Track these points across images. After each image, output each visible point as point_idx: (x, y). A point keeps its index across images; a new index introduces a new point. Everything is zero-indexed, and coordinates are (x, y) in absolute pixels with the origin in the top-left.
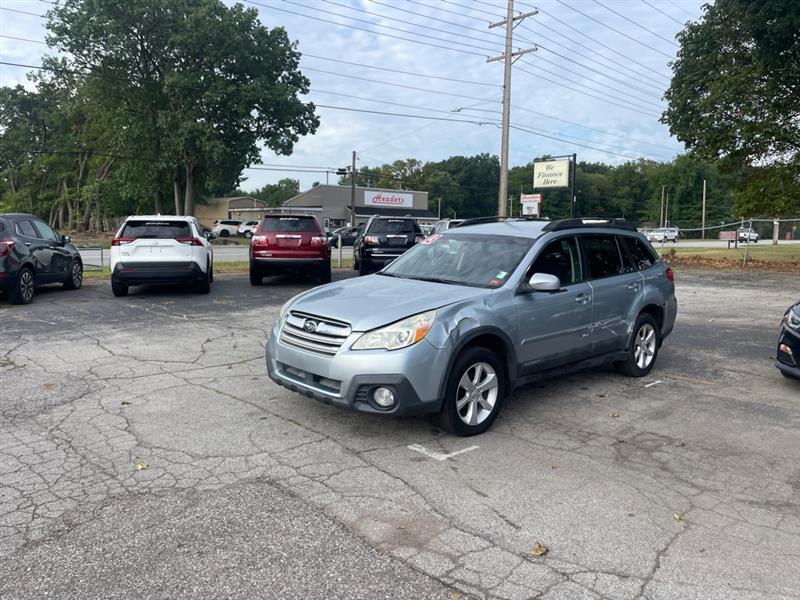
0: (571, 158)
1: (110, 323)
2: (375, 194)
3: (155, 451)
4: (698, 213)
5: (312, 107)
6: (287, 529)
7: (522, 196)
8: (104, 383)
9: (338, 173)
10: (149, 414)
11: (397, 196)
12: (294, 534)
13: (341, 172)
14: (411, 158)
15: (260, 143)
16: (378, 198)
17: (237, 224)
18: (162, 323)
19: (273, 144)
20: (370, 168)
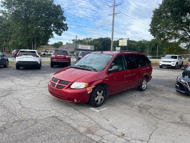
0: (128, 39)
1: (15, 76)
2: (81, 46)
3: (26, 109)
4: (156, 53)
5: (66, 24)
6: (60, 129)
7: (116, 47)
8: (14, 91)
9: (72, 41)
10: (25, 100)
11: (86, 46)
12: (62, 131)
13: (73, 40)
14: (90, 38)
15: (53, 33)
16: (82, 47)
17: (47, 52)
18: (28, 76)
19: (57, 33)
20: (80, 40)
